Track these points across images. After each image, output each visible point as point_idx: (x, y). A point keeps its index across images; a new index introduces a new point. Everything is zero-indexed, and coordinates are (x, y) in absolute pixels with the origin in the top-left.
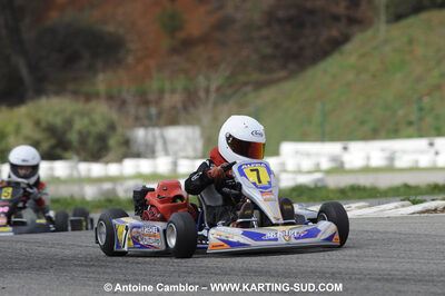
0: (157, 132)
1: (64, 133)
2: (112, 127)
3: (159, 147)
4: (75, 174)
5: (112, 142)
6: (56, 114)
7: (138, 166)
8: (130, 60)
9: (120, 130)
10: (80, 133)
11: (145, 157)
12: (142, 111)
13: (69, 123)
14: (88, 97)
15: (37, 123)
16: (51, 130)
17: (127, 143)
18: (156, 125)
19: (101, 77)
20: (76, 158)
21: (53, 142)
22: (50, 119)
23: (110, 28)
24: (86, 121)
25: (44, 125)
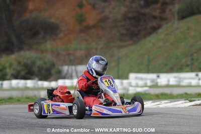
0: (73, 67)
1: (32, 67)
2: (53, 65)
3: (74, 74)
4: (36, 86)
5: (53, 71)
6: (28, 59)
7: (64, 83)
8: (62, 35)
9: (56, 66)
10: (39, 67)
11: (68, 79)
12: (67, 58)
13: (34, 63)
14: (42, 52)
15: (19, 63)
16: (26, 66)
17: (59, 72)
18: (72, 65)
19: (48, 42)
20: (37, 79)
21: (26, 71)
22: (25, 61)
23: (53, 20)
24: (41, 62)
25: (22, 64)
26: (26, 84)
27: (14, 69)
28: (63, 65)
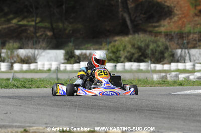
0: (187, 51)
1: (145, 51)
2: (167, 48)
3: (187, 58)
4: (149, 69)
5: (166, 55)
6: (142, 42)
7: (178, 66)
8: (176, 19)
9: (170, 50)
10: (152, 50)
11: (181, 62)
12: (180, 41)
13: (148, 46)
15: (133, 46)
16: (139, 49)
17: (173, 55)
18: (186, 49)
20: (150, 62)
21: (140, 54)
22: (139, 44)
23: (168, 4)
24: (155, 45)
25: (136, 46)
26: (139, 66)
27: (128, 52)
28: (177, 49)
